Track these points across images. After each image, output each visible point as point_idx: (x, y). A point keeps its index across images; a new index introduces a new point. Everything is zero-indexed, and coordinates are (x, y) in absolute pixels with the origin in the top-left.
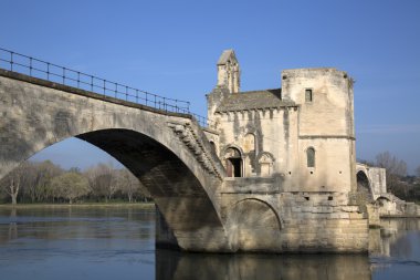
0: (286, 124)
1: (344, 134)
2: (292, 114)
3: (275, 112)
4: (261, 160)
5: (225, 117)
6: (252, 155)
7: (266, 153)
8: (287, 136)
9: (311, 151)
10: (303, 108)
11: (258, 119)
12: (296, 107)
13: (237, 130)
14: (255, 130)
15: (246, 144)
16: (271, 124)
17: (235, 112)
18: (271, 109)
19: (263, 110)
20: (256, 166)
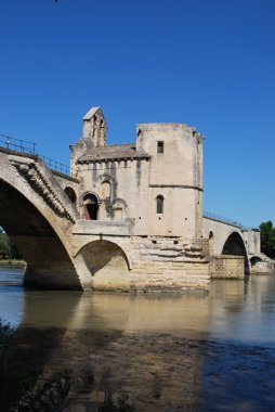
0: (139, 173)
1: (191, 184)
2: (144, 164)
3: (129, 162)
4: (115, 206)
5: (85, 167)
6: (107, 201)
7: (119, 200)
8: (139, 183)
9: (160, 198)
10: (153, 160)
11: (113, 169)
12: (148, 159)
13: (95, 179)
14: (109, 179)
15: (102, 192)
16: (125, 173)
17: (94, 162)
18: (125, 160)
19: (119, 160)
20: (111, 211)
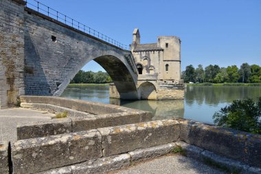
0: (159, 56)
1: (178, 60)
2: (161, 52)
4: (150, 68)
5: (137, 53)
6: (146, 67)
7: (152, 66)
8: (159, 60)
9: (167, 65)
10: (165, 50)
11: (149, 54)
12: (163, 50)
13: (141, 58)
14: (147, 58)
15: (145, 63)
16: (153, 56)
17: (141, 51)
18: (154, 51)
19: (151, 51)
20: (148, 70)
